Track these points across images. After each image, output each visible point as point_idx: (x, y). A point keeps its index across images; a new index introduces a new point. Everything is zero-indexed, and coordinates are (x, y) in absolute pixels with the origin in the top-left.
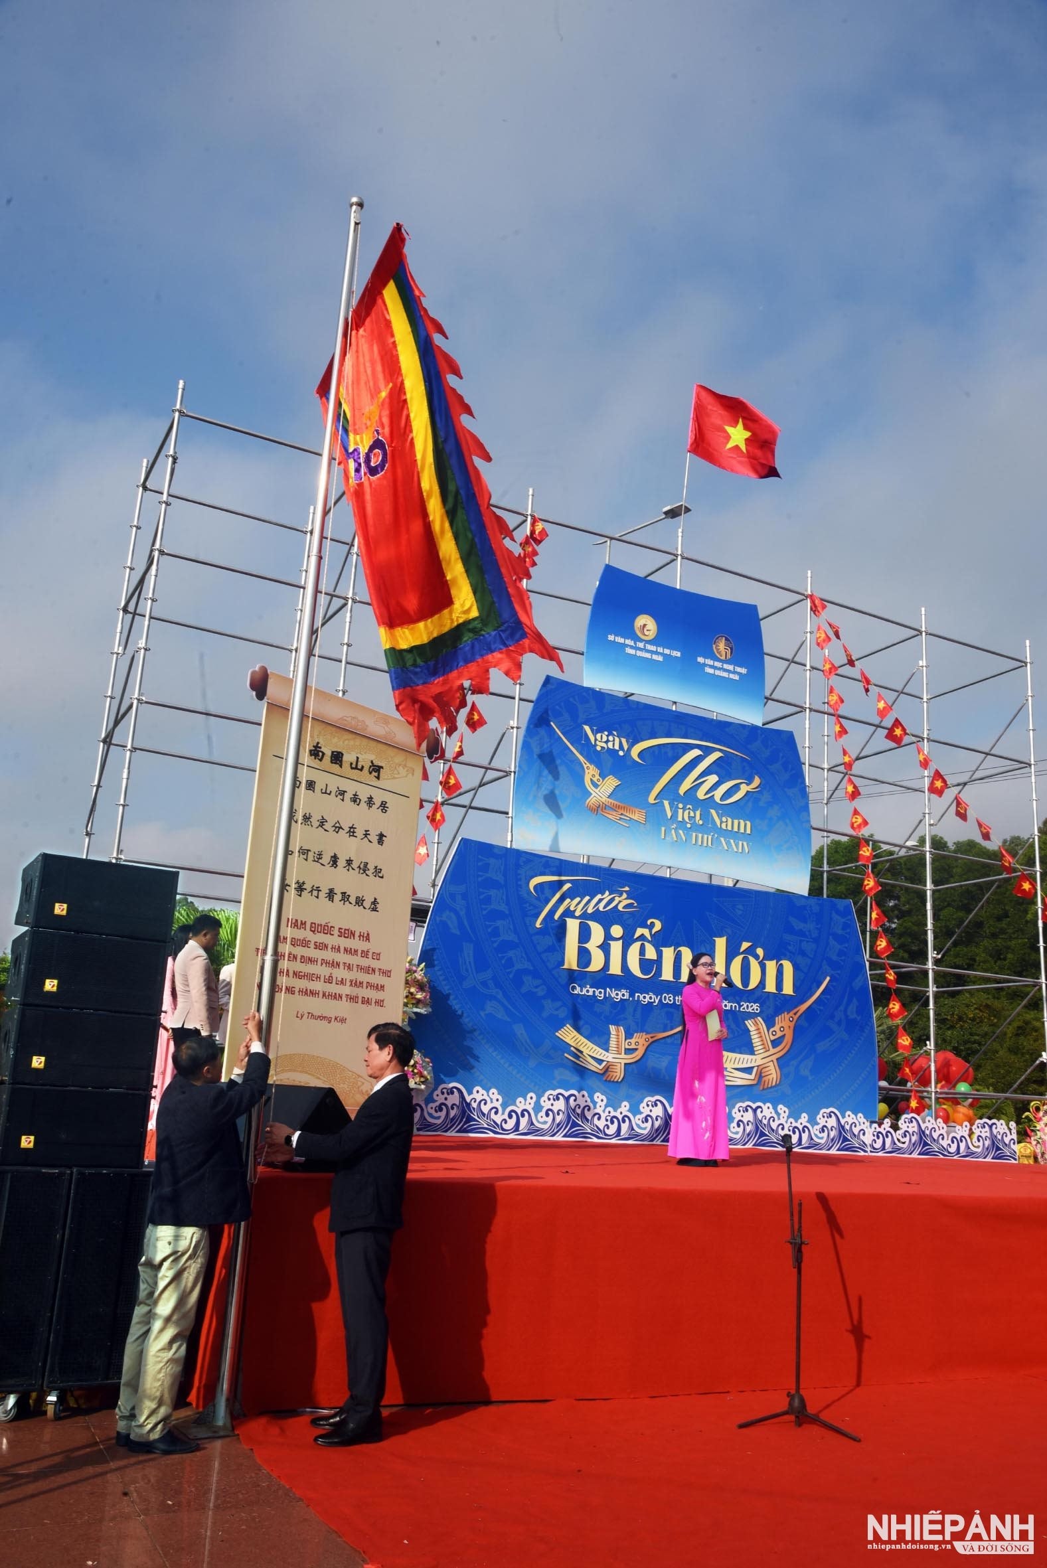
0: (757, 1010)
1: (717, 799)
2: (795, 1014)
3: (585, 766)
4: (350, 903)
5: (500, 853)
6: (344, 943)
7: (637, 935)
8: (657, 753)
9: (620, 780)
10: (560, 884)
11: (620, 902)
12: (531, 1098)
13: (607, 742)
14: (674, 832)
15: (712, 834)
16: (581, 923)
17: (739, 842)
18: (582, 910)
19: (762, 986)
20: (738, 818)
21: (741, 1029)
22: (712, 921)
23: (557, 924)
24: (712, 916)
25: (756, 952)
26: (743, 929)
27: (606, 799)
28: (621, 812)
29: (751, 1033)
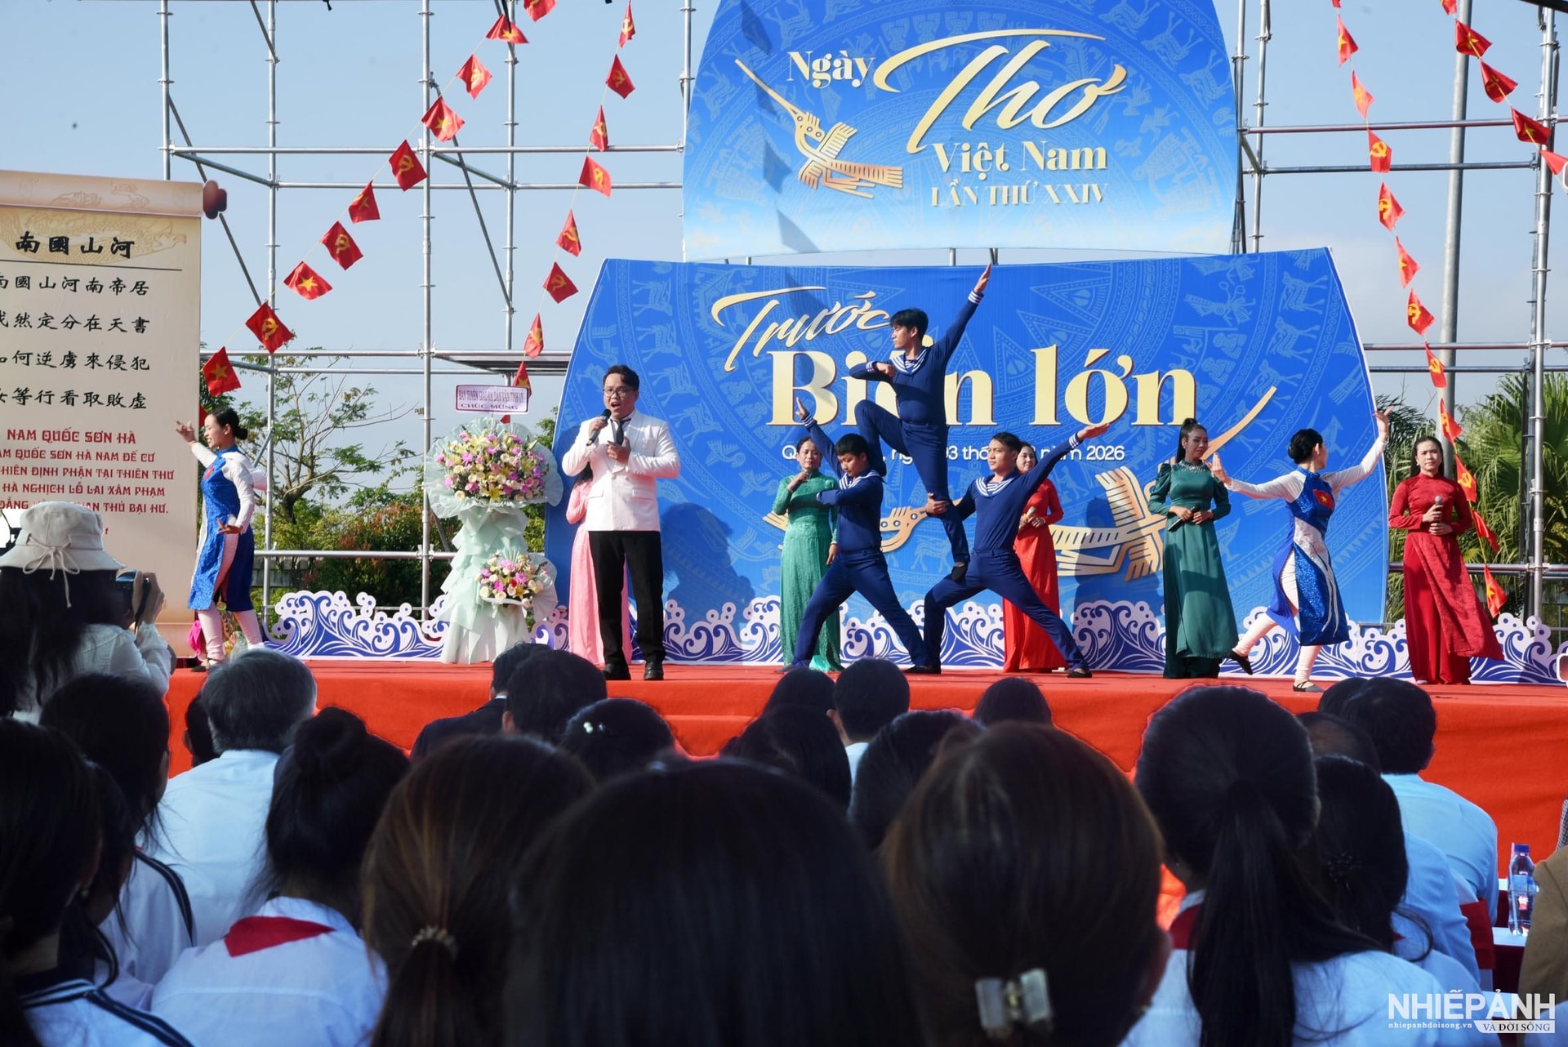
0: (1119, 455)
1: (1037, 121)
3: (795, 117)
4: (99, 403)
5: (664, 272)
6: (94, 448)
9: (855, 127)
10: (759, 303)
11: (860, 316)
12: (729, 609)
13: (830, 71)
14: (953, 190)
15: (1028, 182)
16: (795, 355)
17: (1081, 187)
18: (797, 336)
19: (1129, 416)
20: (1080, 146)
21: (1087, 488)
22: (1028, 324)
23: (757, 362)
24: (1029, 316)
25: (1117, 363)
26: (1090, 329)
27: (835, 162)
28: (858, 176)
29: (1109, 494)
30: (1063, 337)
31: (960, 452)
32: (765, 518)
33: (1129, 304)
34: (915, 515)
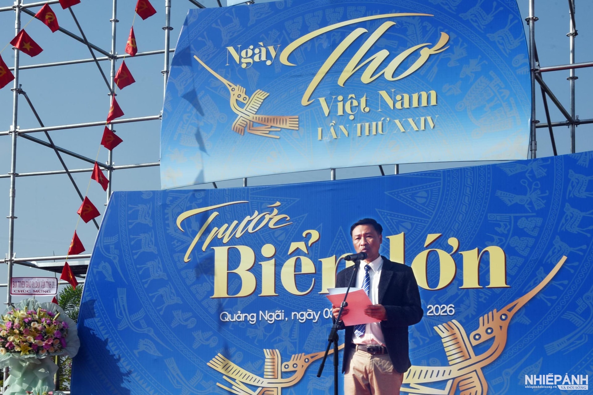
0: (451, 311)
1: (388, 76)
2: (510, 310)
3: (230, 89)
7: (291, 250)
8: (309, 50)
9: (268, 91)
10: (206, 215)
11: (271, 219)
13: (252, 57)
14: (332, 130)
15: (383, 119)
16: (229, 249)
17: (420, 119)
18: (230, 235)
19: (457, 282)
20: (418, 90)
21: (428, 337)
22: (384, 218)
23: (204, 255)
24: (384, 212)
25: (447, 243)
26: (427, 220)
27: (255, 116)
28: (270, 124)
29: (443, 340)
30: (409, 226)
32: (208, 364)
33: (455, 200)
34: (308, 359)
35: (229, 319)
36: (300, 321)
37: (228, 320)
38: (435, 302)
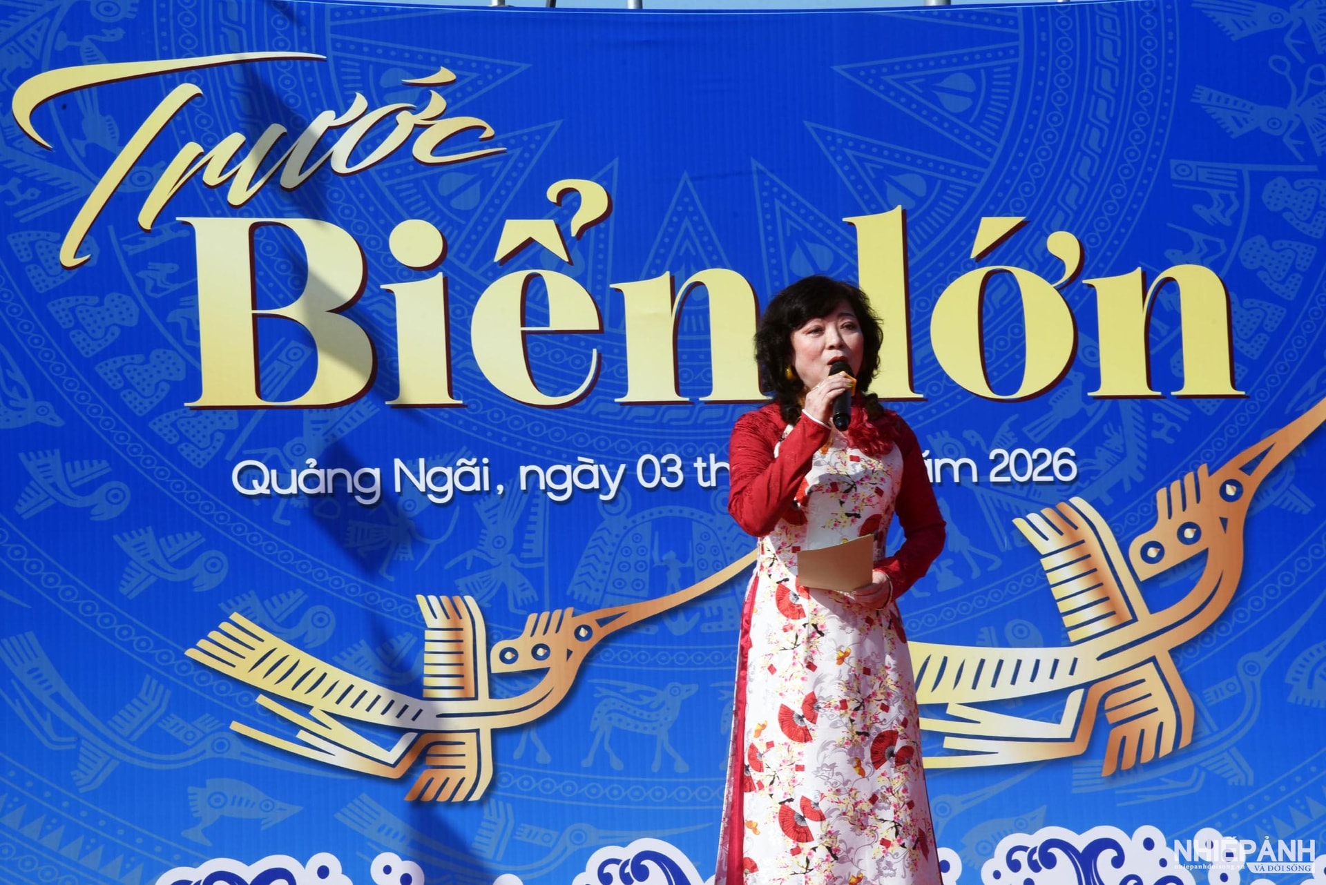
0: (1065, 469)
7: (504, 248)
10: (145, 91)
11: (419, 129)
16: (253, 228)
18: (255, 178)
19: (1082, 377)
21: (995, 550)
22: (834, 154)
23: (150, 243)
24: (834, 136)
25: (1046, 250)
26: (978, 169)
29: (1047, 563)
30: (920, 188)
31: (689, 470)
32: (191, 653)
33: (1065, 110)
34: (587, 628)
35: (270, 487)
36: (551, 495)
37: (268, 492)
38: (1015, 440)
